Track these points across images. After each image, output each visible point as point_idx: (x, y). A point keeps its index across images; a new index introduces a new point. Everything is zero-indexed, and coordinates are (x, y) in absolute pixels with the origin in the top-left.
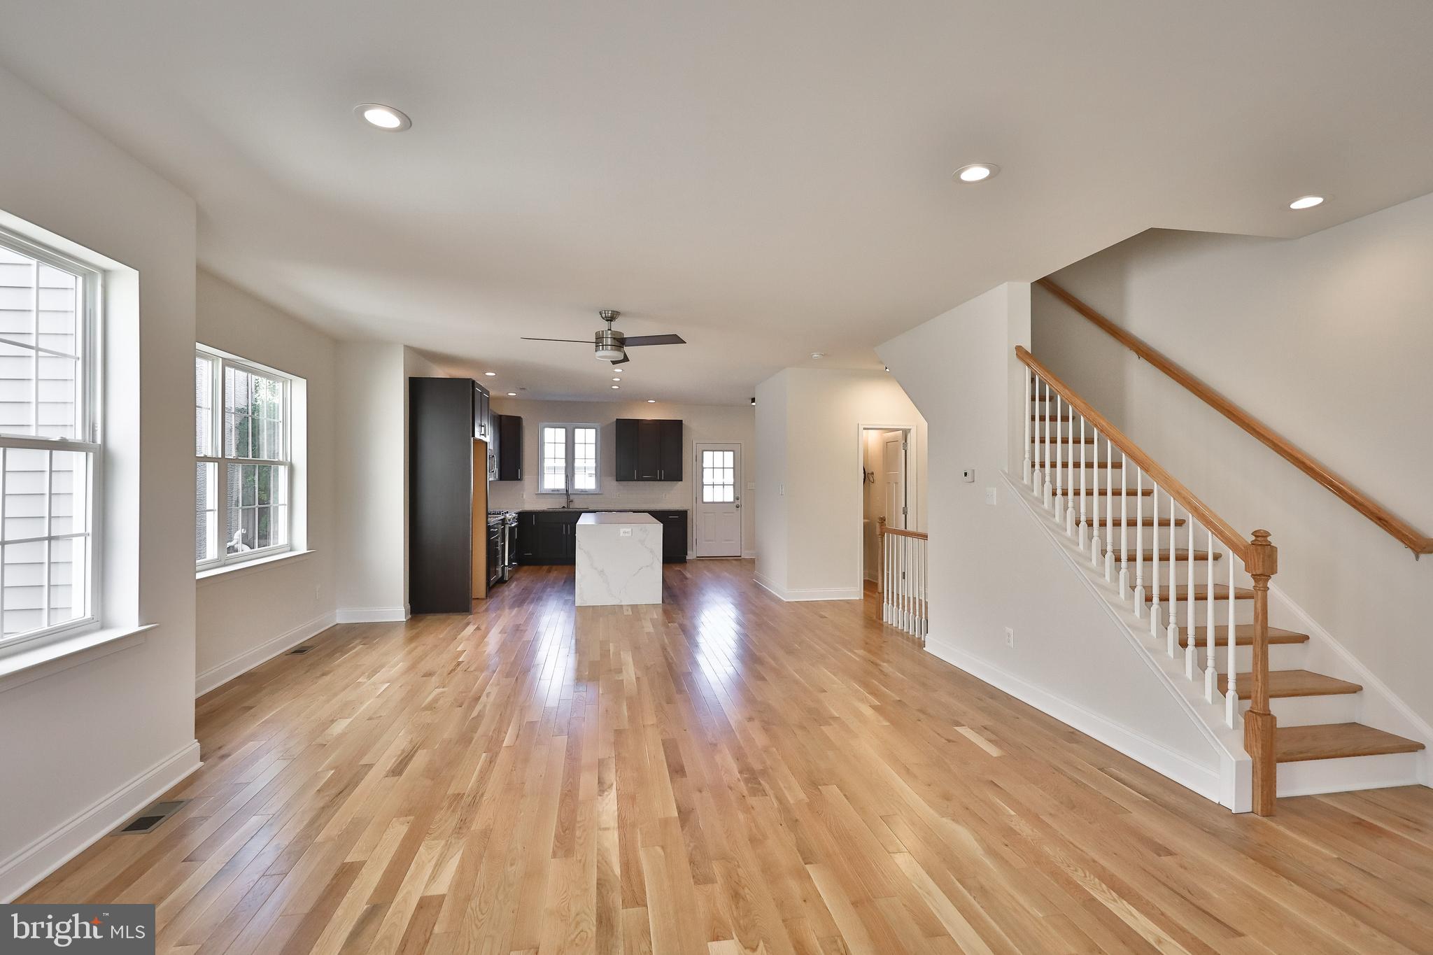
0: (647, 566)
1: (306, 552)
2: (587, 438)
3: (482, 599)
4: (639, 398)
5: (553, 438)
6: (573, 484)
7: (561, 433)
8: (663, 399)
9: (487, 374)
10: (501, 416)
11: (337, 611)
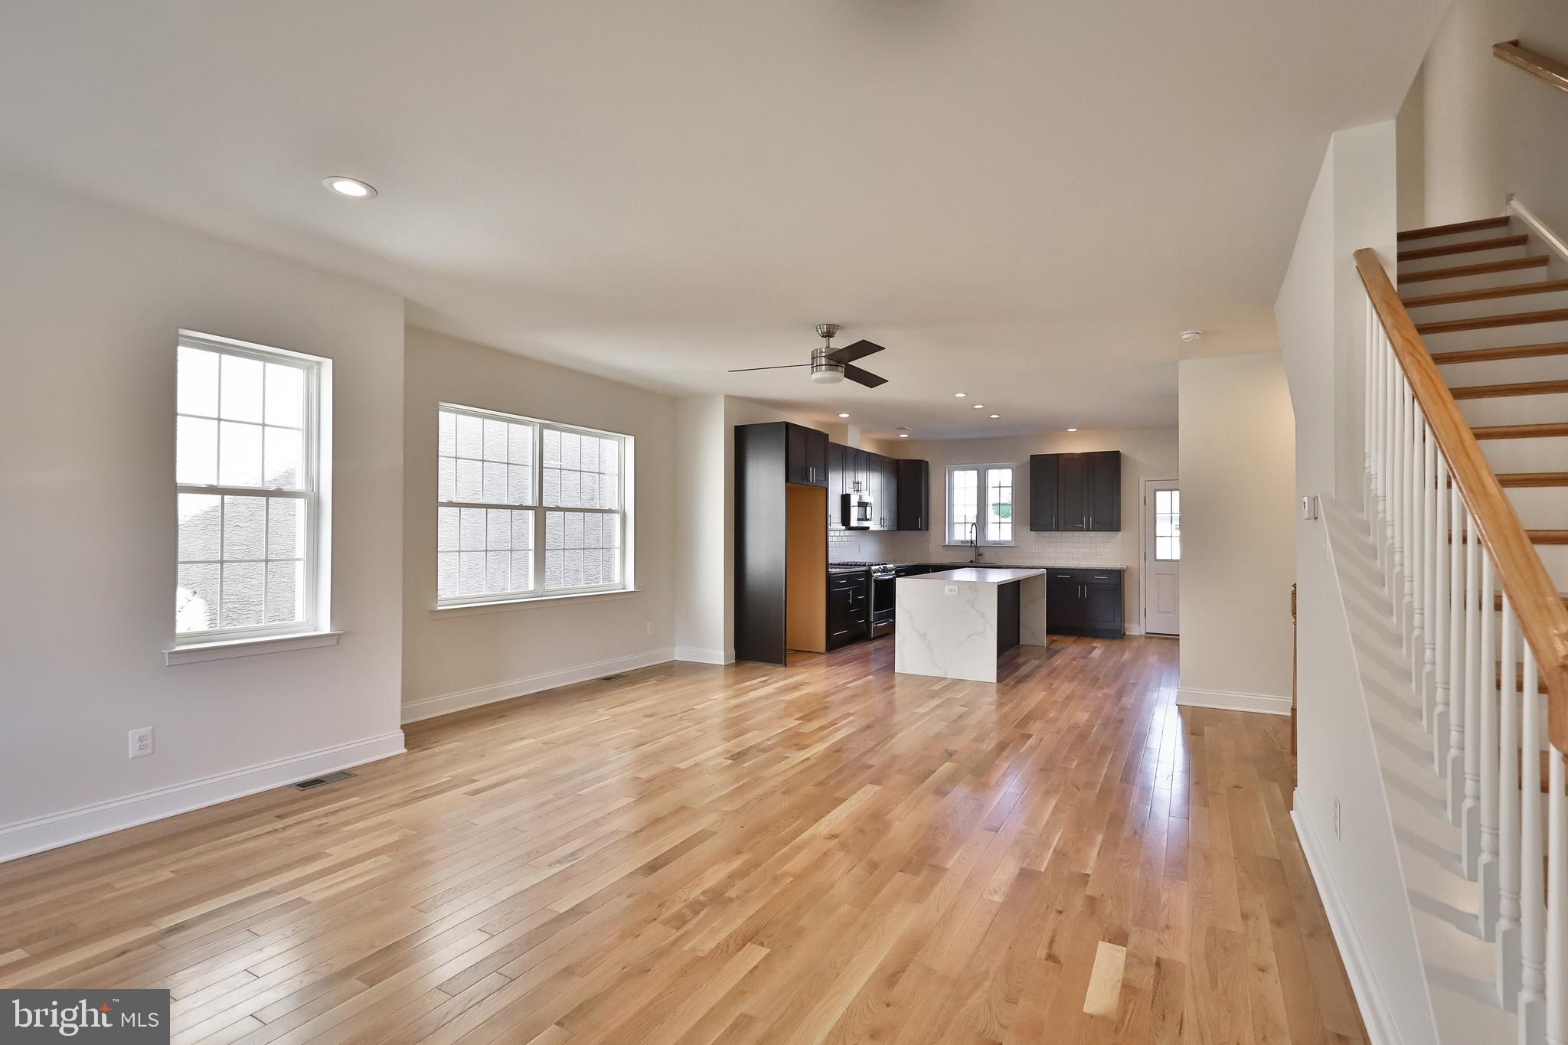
0: (978, 634)
1: (633, 590)
2: (1002, 481)
3: (823, 654)
4: (1055, 428)
5: (963, 484)
6: (985, 536)
7: (972, 475)
8: (1086, 426)
9: (841, 416)
10: (898, 460)
11: (676, 648)
